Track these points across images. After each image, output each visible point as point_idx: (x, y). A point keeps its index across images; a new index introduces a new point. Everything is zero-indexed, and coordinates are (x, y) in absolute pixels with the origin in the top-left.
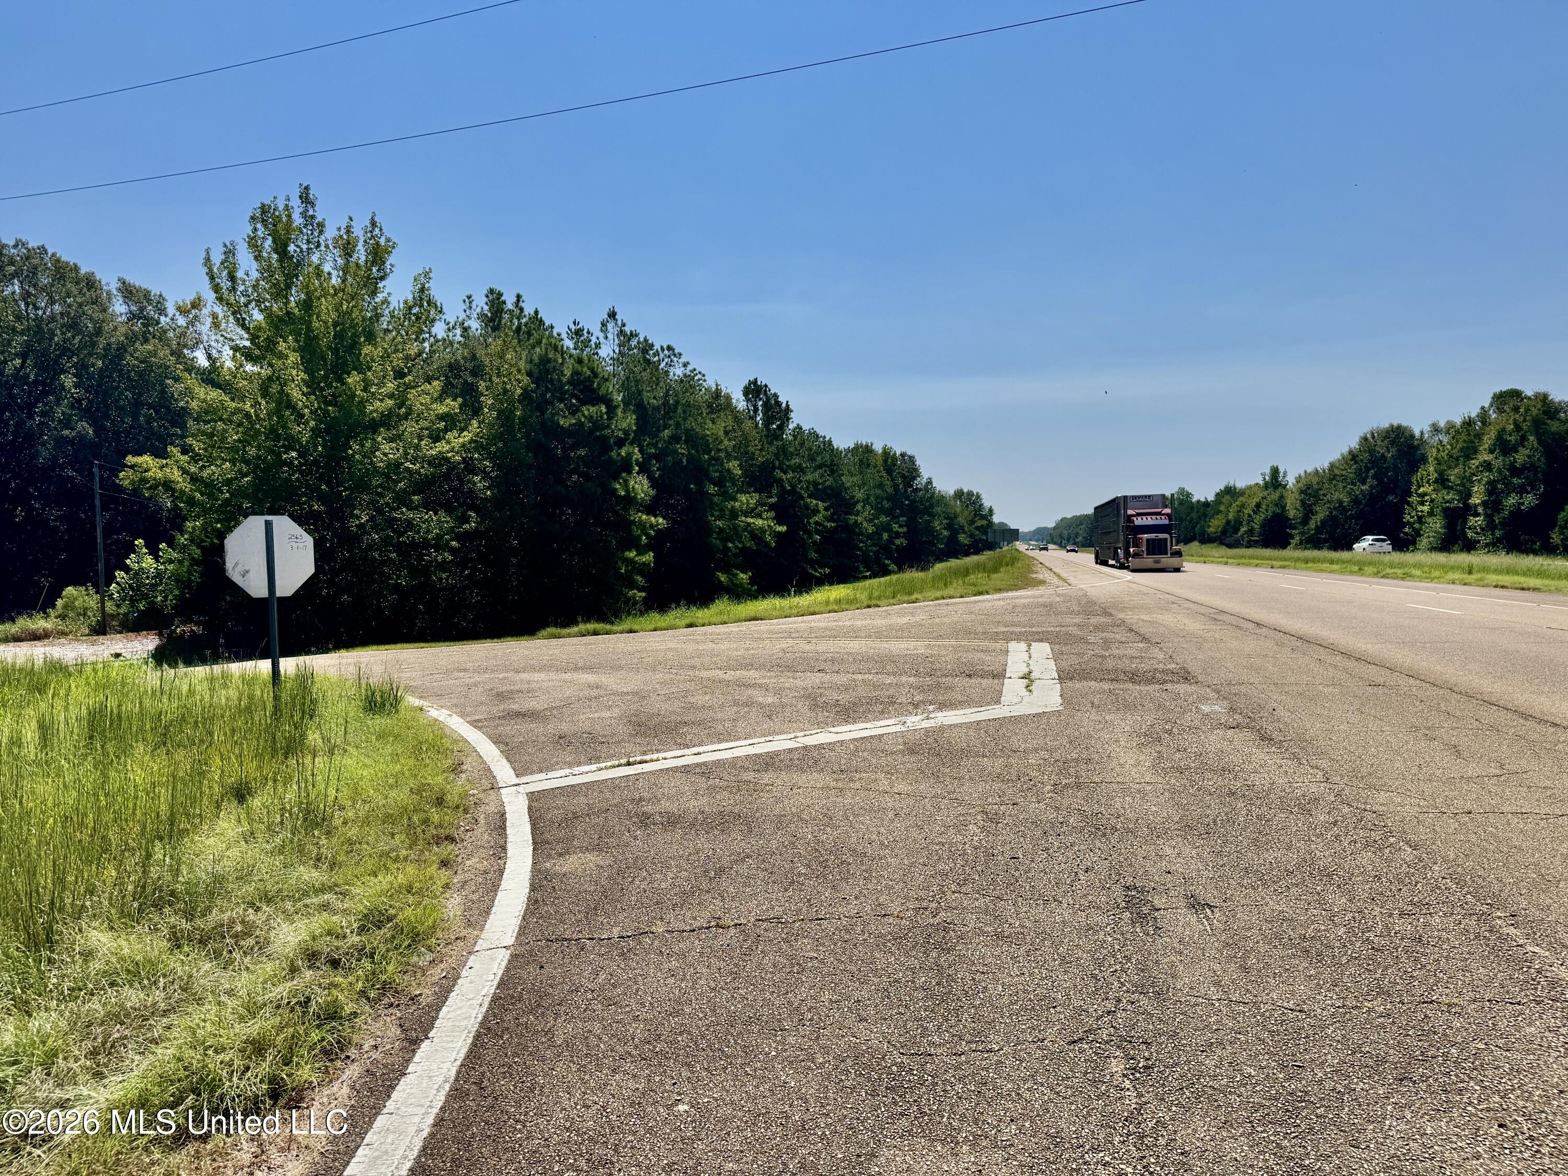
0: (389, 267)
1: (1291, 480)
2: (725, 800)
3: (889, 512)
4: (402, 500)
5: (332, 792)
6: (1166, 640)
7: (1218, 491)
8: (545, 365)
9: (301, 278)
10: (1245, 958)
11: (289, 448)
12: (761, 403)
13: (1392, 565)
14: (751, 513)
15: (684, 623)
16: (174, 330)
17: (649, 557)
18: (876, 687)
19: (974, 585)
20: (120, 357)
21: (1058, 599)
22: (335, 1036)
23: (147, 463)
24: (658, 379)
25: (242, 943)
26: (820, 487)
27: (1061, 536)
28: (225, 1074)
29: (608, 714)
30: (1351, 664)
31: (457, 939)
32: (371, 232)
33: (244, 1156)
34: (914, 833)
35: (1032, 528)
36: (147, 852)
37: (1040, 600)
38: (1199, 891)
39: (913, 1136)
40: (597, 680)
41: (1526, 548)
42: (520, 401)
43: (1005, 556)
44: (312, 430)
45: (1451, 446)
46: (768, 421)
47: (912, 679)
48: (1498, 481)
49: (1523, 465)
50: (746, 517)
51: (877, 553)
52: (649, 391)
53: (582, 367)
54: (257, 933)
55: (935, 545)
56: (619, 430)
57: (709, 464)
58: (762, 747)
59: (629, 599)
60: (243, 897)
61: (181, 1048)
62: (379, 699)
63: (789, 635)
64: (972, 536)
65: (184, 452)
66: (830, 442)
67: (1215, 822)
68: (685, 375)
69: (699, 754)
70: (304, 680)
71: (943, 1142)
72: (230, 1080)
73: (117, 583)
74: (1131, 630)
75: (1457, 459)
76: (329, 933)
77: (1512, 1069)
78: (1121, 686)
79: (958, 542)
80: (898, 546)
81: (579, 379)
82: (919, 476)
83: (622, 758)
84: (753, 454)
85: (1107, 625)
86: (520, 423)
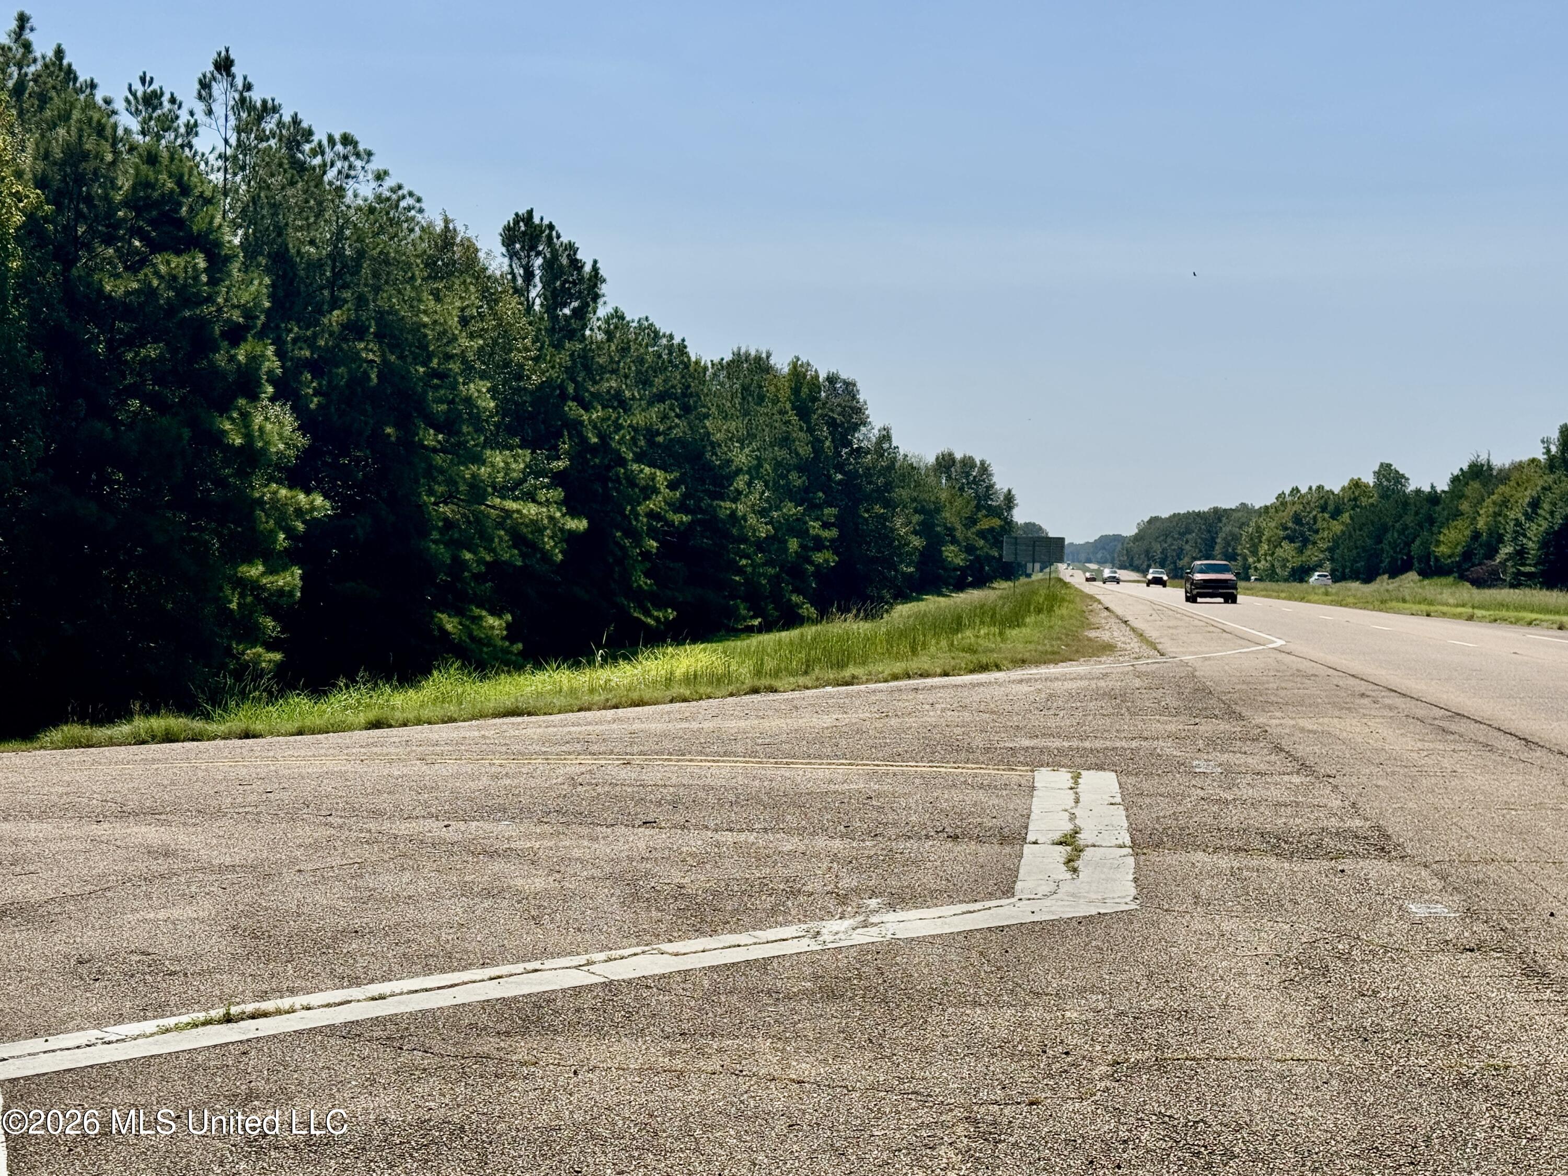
3: (802, 497)
6: (1347, 769)
7: (1456, 472)
8: (75, 165)
12: (539, 261)
14: (513, 489)
15: (362, 718)
17: (291, 578)
18: (761, 859)
19: (971, 650)
21: (1137, 683)
24: (319, 203)
26: (660, 439)
27: (1147, 553)
29: (190, 912)
35: (1091, 536)
37: (1102, 684)
40: (167, 838)
42: (18, 240)
43: (1034, 592)
46: (554, 299)
47: (837, 844)
50: (503, 498)
51: (775, 580)
52: (301, 228)
53: (157, 173)
55: (894, 567)
56: (234, 307)
57: (427, 384)
58: (518, 983)
59: (245, 666)
63: (586, 746)
64: (970, 549)
66: (682, 347)
67: (1427, 1140)
68: (379, 199)
69: (382, 997)
74: (1278, 749)
78: (1255, 863)
79: (941, 562)
80: (818, 566)
81: (148, 197)
82: (864, 424)
83: (213, 1007)
84: (521, 366)
85: (1231, 738)
86: (19, 285)
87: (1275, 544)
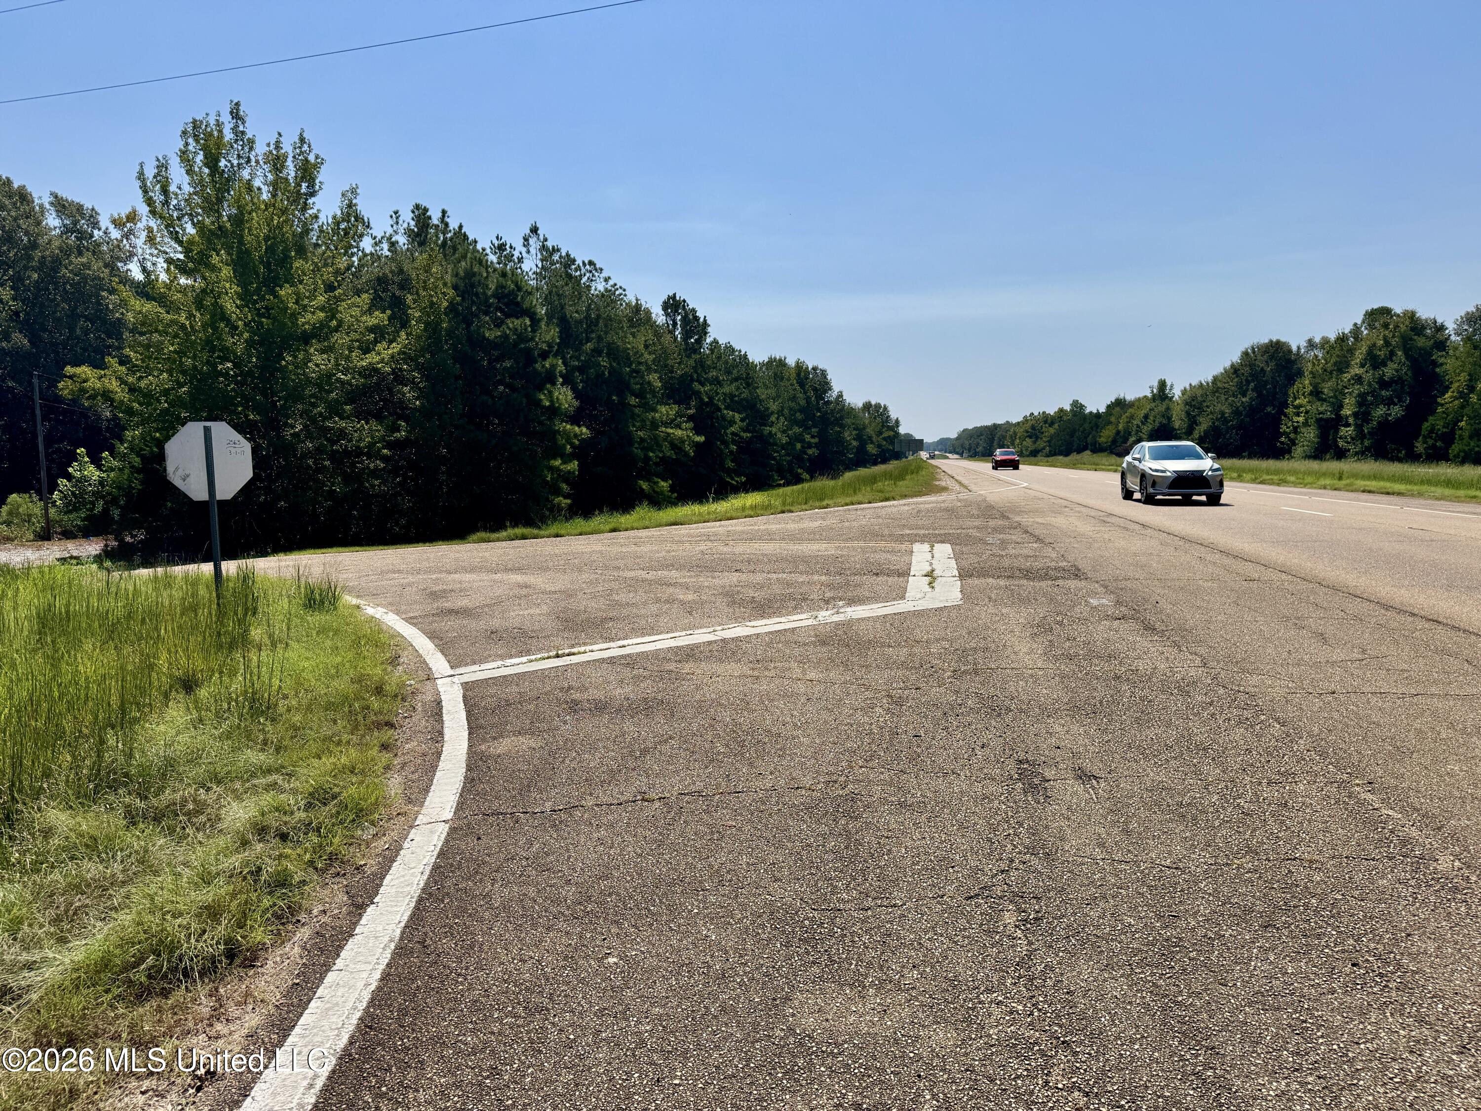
0: (318, 184)
1: (1177, 393)
2: (648, 688)
3: (802, 424)
4: (334, 409)
5: (276, 682)
6: (1059, 540)
7: (1109, 403)
8: (470, 279)
9: (232, 193)
10: (1126, 823)
11: (225, 359)
12: (679, 317)
13: (1268, 472)
14: (671, 423)
15: (608, 527)
16: (108, 243)
17: (573, 466)
18: (789, 585)
19: (881, 491)
20: (55, 270)
21: (959, 504)
22: (286, 901)
23: (85, 372)
24: (579, 294)
25: (194, 820)
26: (736, 399)
27: (962, 446)
28: (182, 937)
29: (538, 611)
30: (1228, 561)
31: (399, 814)
32: (300, 148)
33: (204, 1010)
34: (825, 715)
35: (936, 439)
36: (100, 737)
37: (942, 505)
38: (1088, 766)
39: (824, 982)
40: (526, 580)
41: (1392, 456)
42: (446, 314)
43: (911, 465)
44: (246, 341)
45: (1325, 360)
46: (687, 335)
47: (824, 578)
48: (1368, 393)
49: (1391, 378)
50: (666, 427)
51: (790, 463)
52: (571, 306)
53: (506, 281)
54: (209, 811)
55: (844, 455)
56: (543, 342)
57: (630, 376)
58: (683, 640)
59: (555, 506)
60: (194, 779)
61: (141, 913)
62: (318, 597)
63: (708, 538)
64: (879, 446)
65: (121, 363)
66: (745, 356)
67: (1101, 702)
68: (606, 290)
69: (624, 646)
70: (246, 578)
71: (852, 986)
72: (188, 942)
73: (60, 491)
74: (1026, 532)
75: (1331, 373)
76: (277, 809)
77: (1365, 916)
78: (1016, 583)
79: (866, 452)
80: (810, 456)
81: (503, 292)
82: (830, 389)
83: (551, 651)
84: (672, 367)
85: (1004, 527)
86: (447, 335)
87: (1023, 439)
